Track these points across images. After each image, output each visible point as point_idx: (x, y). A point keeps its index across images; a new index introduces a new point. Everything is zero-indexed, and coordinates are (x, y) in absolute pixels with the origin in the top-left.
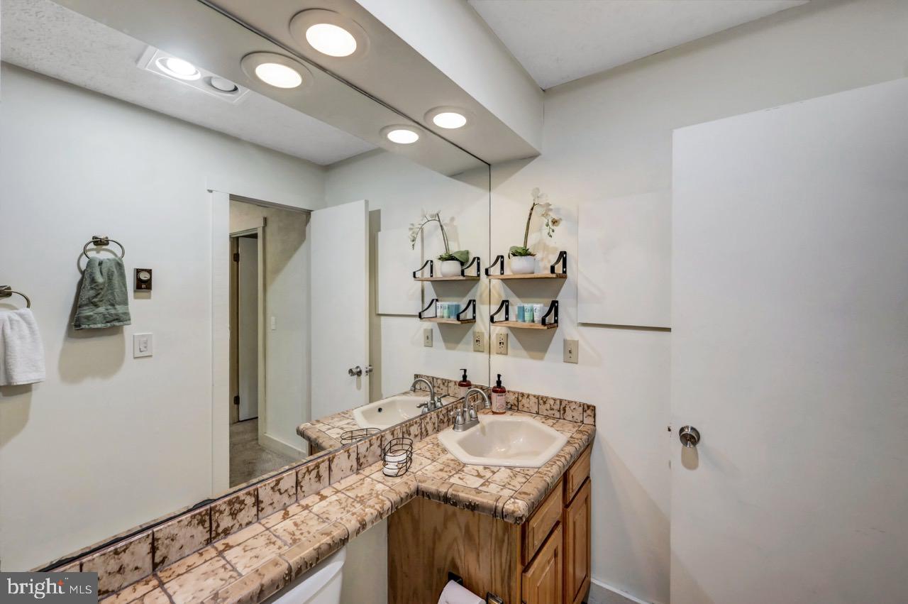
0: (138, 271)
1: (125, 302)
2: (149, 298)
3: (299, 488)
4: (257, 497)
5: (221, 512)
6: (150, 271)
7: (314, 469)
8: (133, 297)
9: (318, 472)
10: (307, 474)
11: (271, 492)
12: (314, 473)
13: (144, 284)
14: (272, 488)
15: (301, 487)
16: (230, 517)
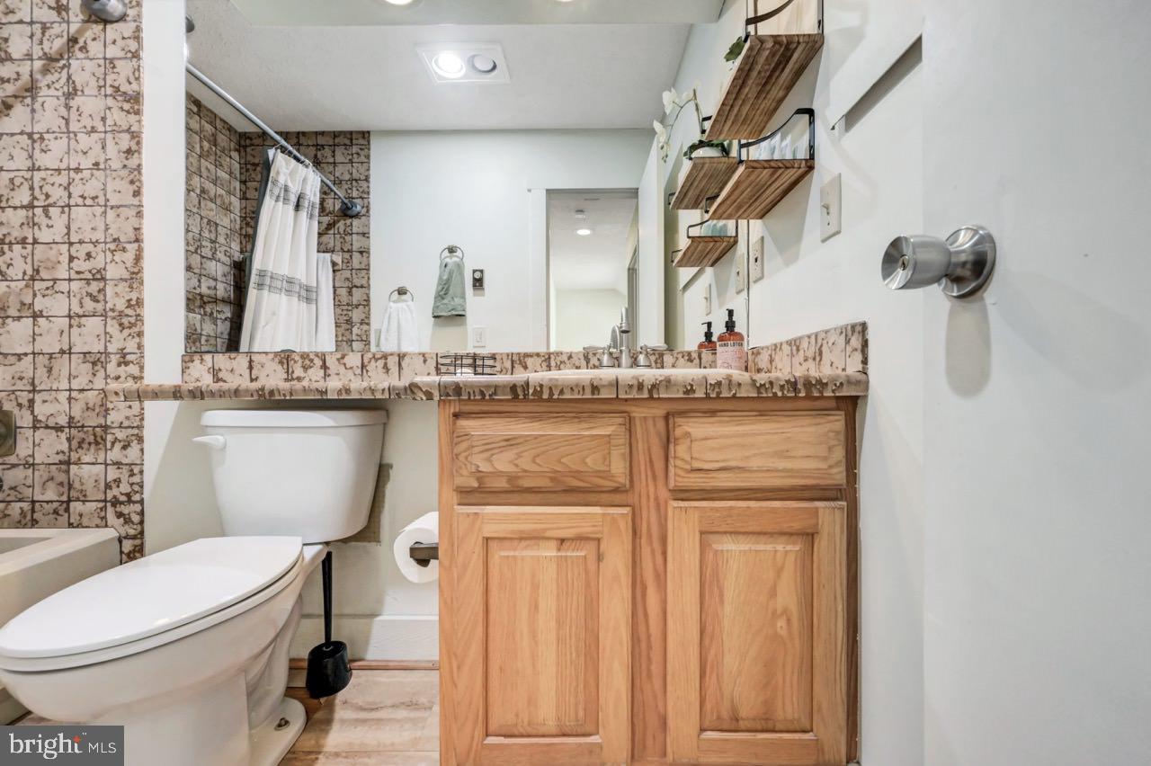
0: (474, 271)
1: (463, 297)
2: (483, 295)
3: (364, 371)
4: (324, 362)
5: (295, 362)
6: (482, 271)
7: (381, 358)
8: (471, 294)
9: (386, 364)
10: (373, 360)
11: (337, 363)
12: (381, 363)
13: (478, 283)
14: (338, 360)
15: (367, 371)
16: (302, 369)
